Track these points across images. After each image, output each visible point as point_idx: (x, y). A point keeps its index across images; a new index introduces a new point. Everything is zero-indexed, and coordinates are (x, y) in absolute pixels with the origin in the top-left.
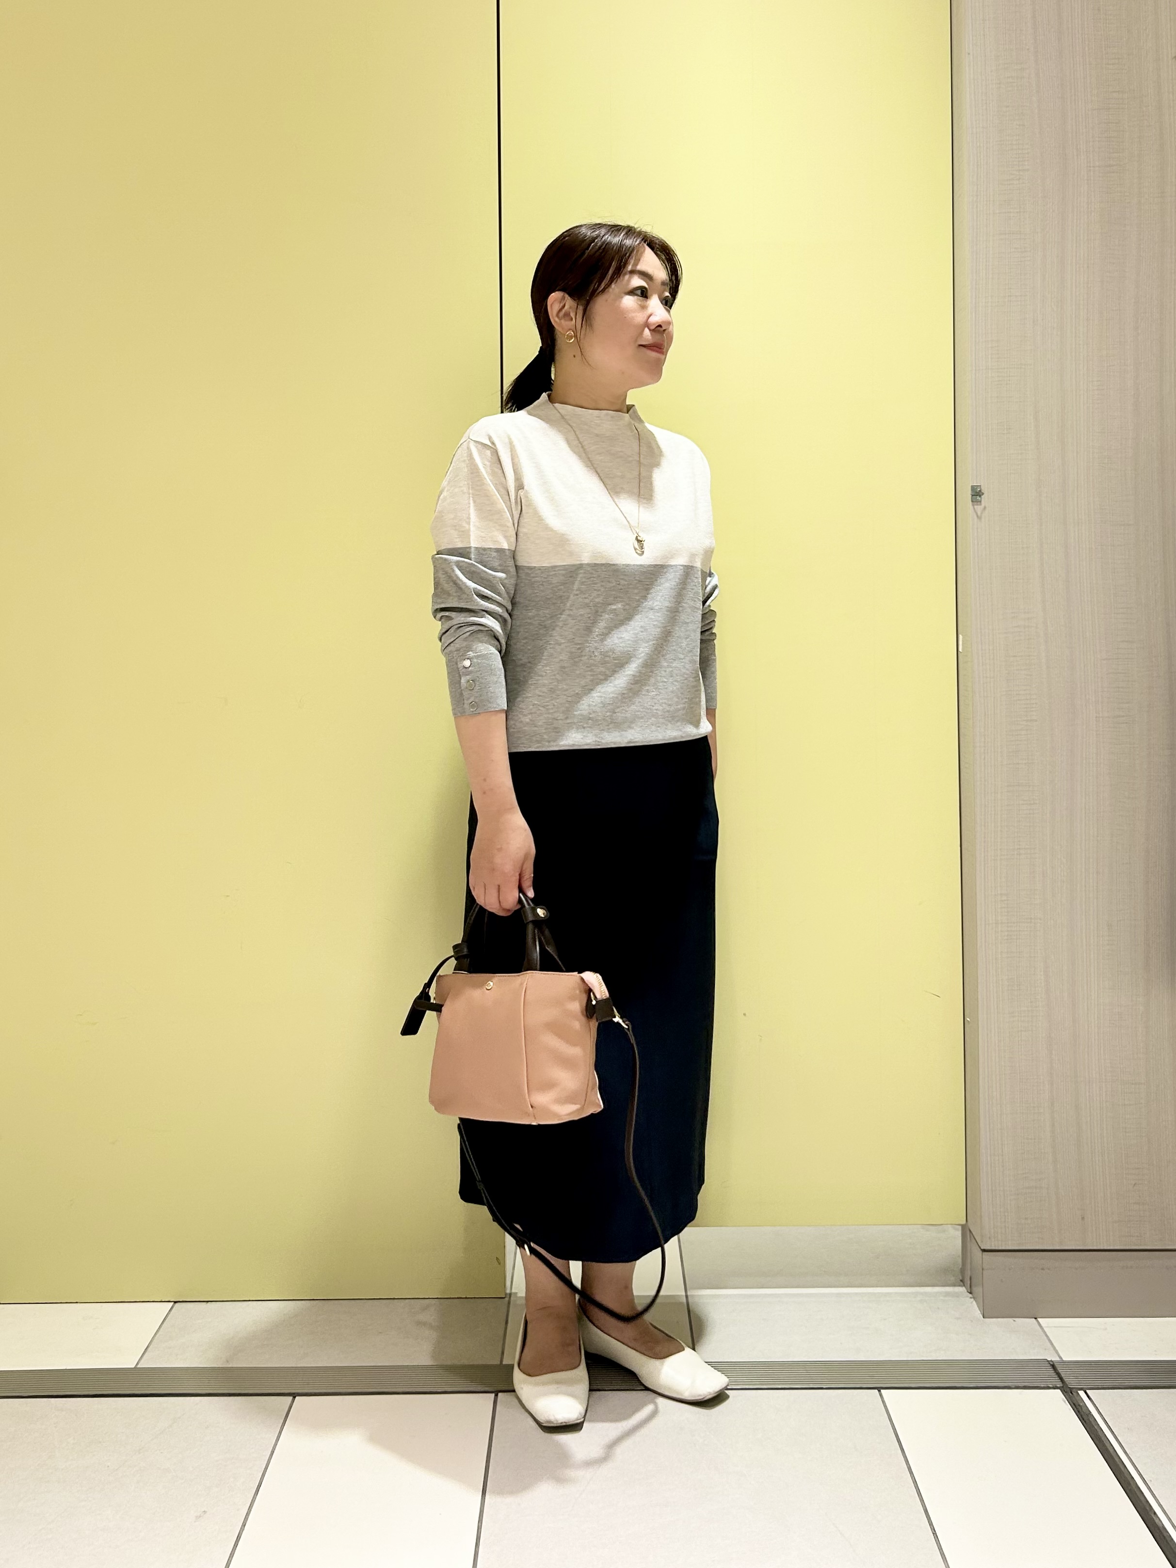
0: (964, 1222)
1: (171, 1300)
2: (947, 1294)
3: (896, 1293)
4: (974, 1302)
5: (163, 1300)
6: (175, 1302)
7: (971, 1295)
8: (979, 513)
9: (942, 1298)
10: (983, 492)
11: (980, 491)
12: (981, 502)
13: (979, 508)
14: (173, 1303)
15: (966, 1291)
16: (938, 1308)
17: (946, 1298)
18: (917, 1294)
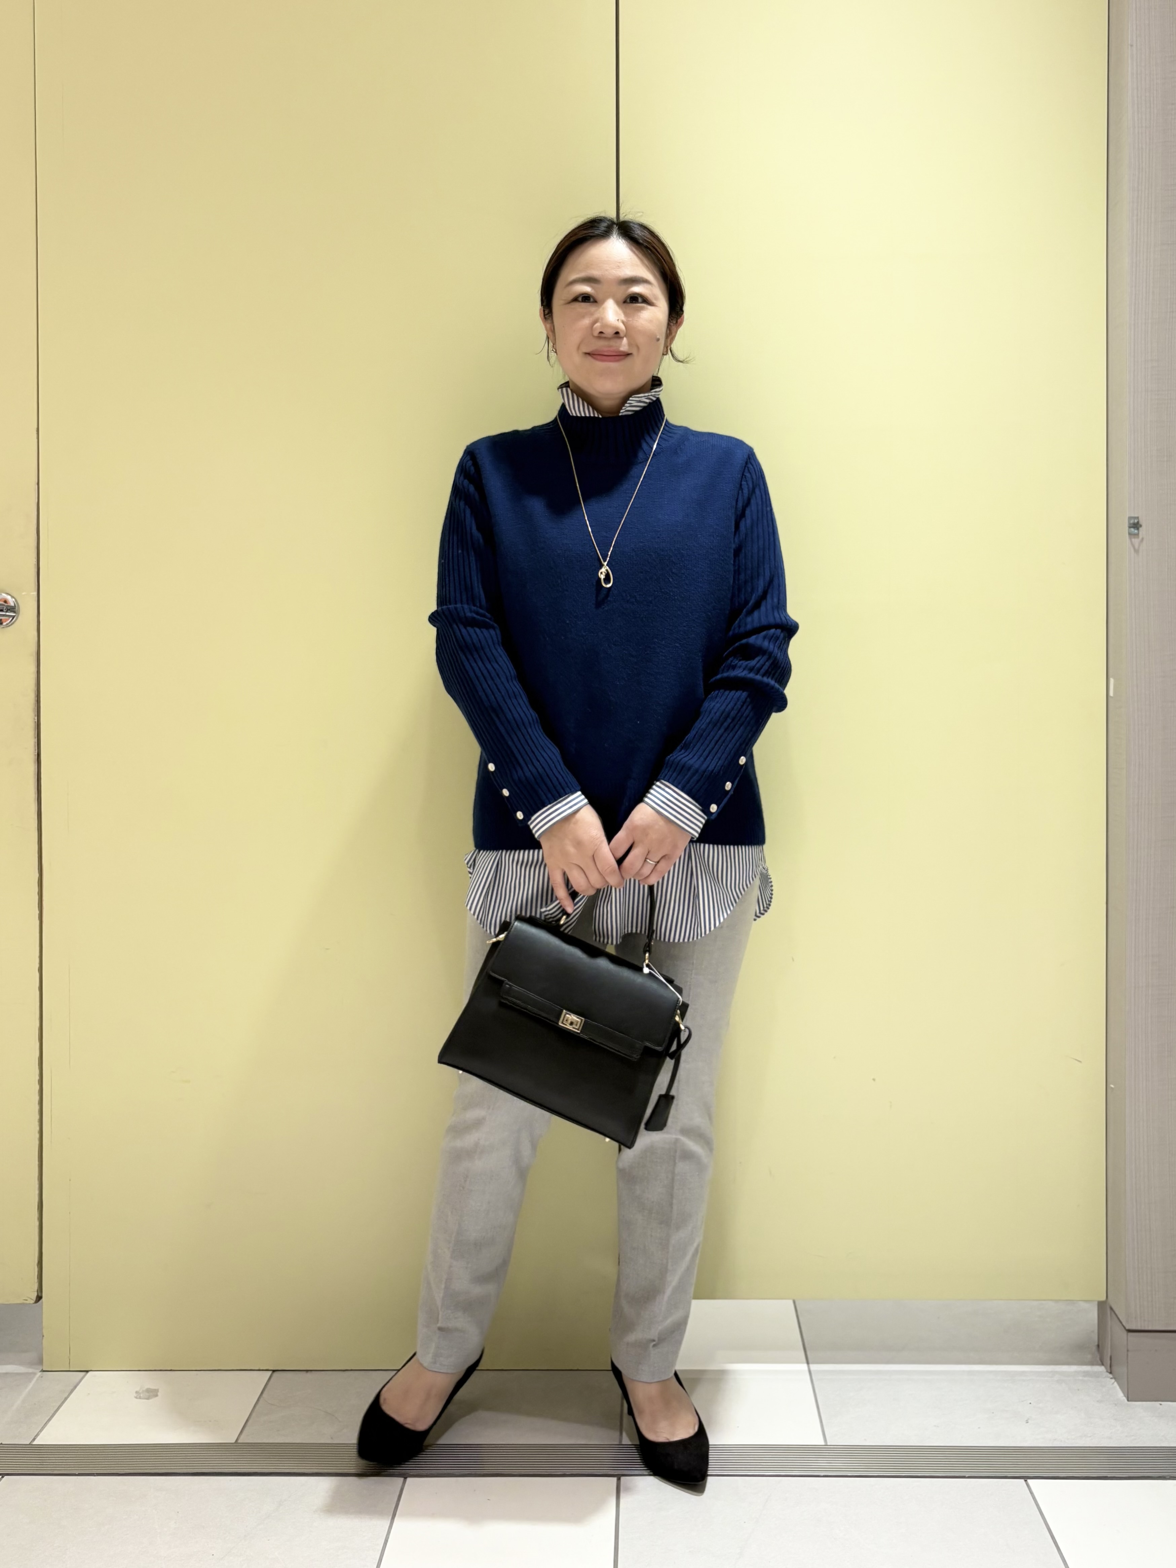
0: (1104, 1298)
1: (270, 1369)
2: (1086, 1374)
3: (1031, 1372)
4: (1116, 1384)
5: (261, 1369)
6: (274, 1371)
7: (1111, 1376)
8: (1136, 546)
9: (1081, 1378)
10: (1141, 522)
11: (1138, 522)
12: (1138, 534)
13: (1136, 541)
14: (270, 1372)
15: (1105, 1371)
16: (1078, 1390)
17: (1086, 1379)
18: (1054, 1373)
